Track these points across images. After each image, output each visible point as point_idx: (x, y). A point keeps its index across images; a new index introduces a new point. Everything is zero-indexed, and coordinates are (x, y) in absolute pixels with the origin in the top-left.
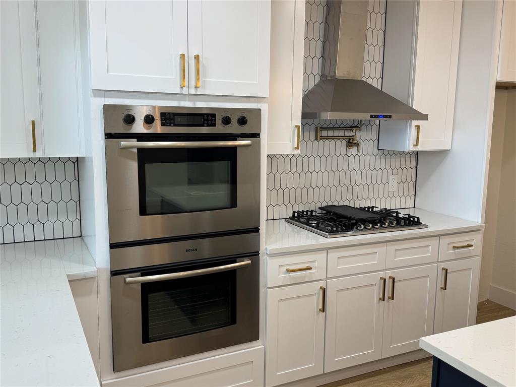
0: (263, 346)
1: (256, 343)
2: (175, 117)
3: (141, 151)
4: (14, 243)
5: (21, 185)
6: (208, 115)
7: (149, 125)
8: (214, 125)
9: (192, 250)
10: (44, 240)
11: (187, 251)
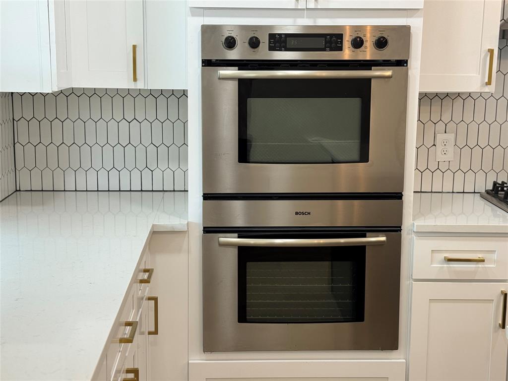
0: (404, 361)
1: (394, 354)
2: (287, 38)
3: (242, 82)
4: (120, 191)
5: (129, 123)
6: (331, 35)
7: (253, 50)
8: (340, 49)
9: (303, 213)
10: (152, 191)
11: (297, 213)
